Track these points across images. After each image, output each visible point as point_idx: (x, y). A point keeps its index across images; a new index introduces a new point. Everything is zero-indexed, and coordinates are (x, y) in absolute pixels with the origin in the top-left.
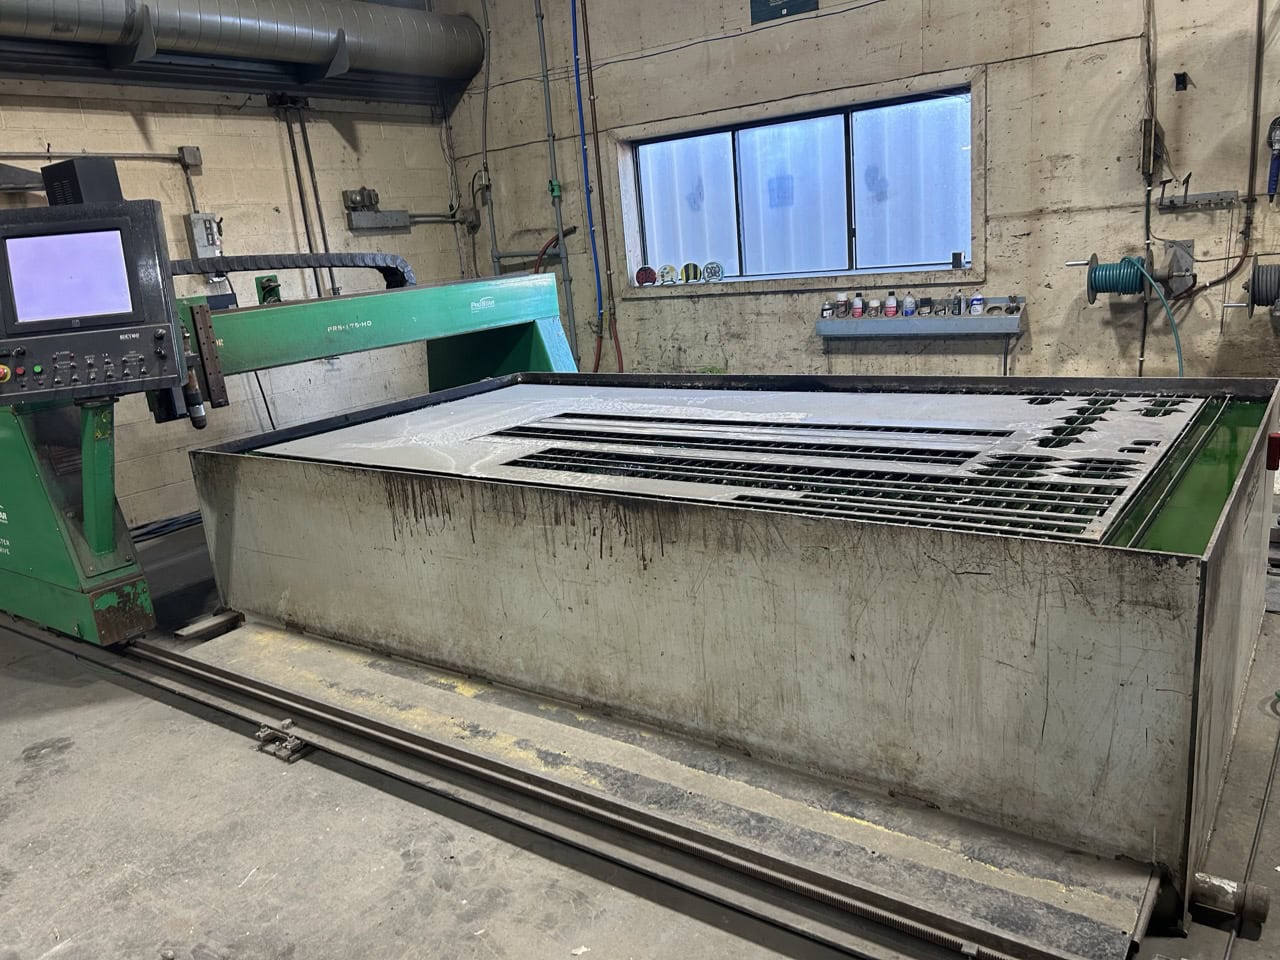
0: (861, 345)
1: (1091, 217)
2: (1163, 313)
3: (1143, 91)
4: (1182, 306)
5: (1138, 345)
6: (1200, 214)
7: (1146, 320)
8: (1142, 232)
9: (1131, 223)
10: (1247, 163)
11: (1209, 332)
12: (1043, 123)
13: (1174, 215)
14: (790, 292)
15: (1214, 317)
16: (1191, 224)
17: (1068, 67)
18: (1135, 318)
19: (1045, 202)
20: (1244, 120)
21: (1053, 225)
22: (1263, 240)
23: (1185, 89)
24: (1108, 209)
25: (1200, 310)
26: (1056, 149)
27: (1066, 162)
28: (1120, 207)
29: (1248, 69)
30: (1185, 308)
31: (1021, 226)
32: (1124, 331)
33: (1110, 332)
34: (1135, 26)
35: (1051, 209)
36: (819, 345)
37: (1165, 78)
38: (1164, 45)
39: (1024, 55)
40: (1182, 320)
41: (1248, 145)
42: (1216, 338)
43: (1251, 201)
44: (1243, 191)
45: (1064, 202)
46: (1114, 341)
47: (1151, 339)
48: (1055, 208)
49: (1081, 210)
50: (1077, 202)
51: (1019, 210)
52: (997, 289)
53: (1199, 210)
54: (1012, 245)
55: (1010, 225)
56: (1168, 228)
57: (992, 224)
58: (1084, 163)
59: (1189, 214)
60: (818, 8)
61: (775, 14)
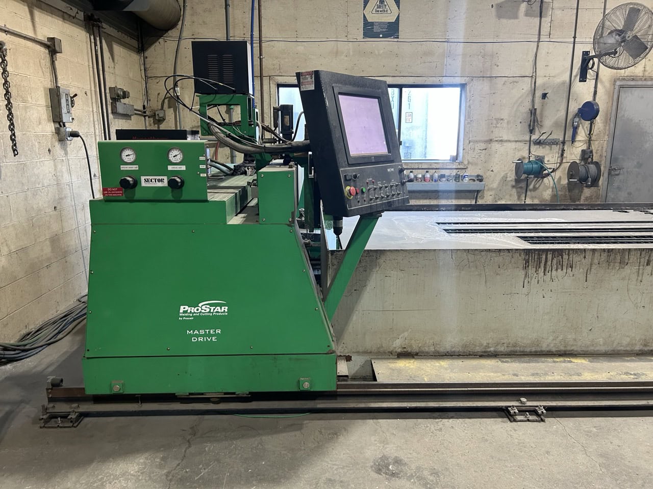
1: (509, 144)
2: (533, 183)
3: (531, 98)
4: (539, 181)
5: (524, 195)
6: (547, 146)
7: (527, 186)
8: (528, 152)
9: (524, 148)
10: (563, 128)
11: (548, 191)
12: (494, 104)
13: (538, 146)
15: (550, 185)
16: (544, 150)
17: (504, 84)
18: (523, 185)
19: (493, 137)
20: (563, 113)
21: (495, 146)
22: (566, 157)
23: (545, 99)
24: (516, 141)
25: (545, 182)
26: (498, 116)
27: (502, 121)
28: (520, 141)
29: (565, 95)
30: (541, 181)
31: (483, 146)
32: (519, 190)
33: (514, 190)
34: (529, 72)
35: (495, 140)
37: (539, 94)
38: (539, 82)
39: (488, 76)
40: (539, 186)
41: (564, 122)
42: (550, 193)
43: (564, 143)
44: (561, 139)
45: (500, 137)
46: (515, 194)
47: (528, 193)
48: (497, 139)
49: (506, 141)
50: (505, 138)
51: (482, 139)
52: (472, 172)
53: (547, 145)
54: (479, 153)
55: (478, 145)
56: (537, 151)
57: (471, 144)
58: (508, 123)
59: (544, 146)
60: (398, 38)
61: (376, 36)
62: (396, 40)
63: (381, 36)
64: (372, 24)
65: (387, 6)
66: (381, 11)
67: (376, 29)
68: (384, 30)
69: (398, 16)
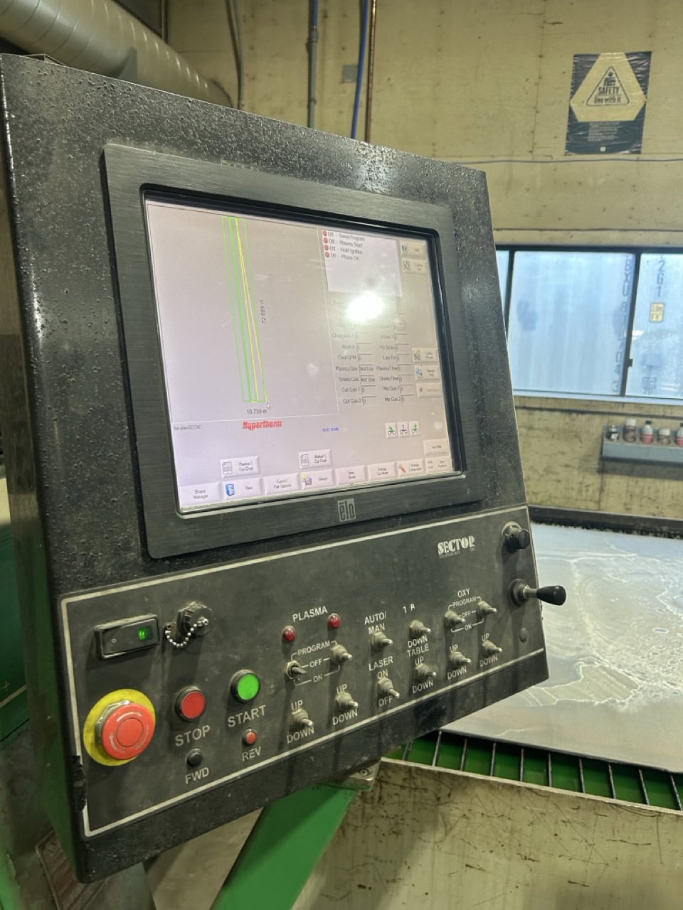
0: (638, 468)
14: (570, 412)
36: (595, 463)
60: (639, 152)
61: (592, 149)
62: (634, 157)
63: (603, 149)
64: (586, 126)
65: (620, 90)
66: (606, 100)
67: (593, 136)
68: (610, 138)
69: (643, 109)
